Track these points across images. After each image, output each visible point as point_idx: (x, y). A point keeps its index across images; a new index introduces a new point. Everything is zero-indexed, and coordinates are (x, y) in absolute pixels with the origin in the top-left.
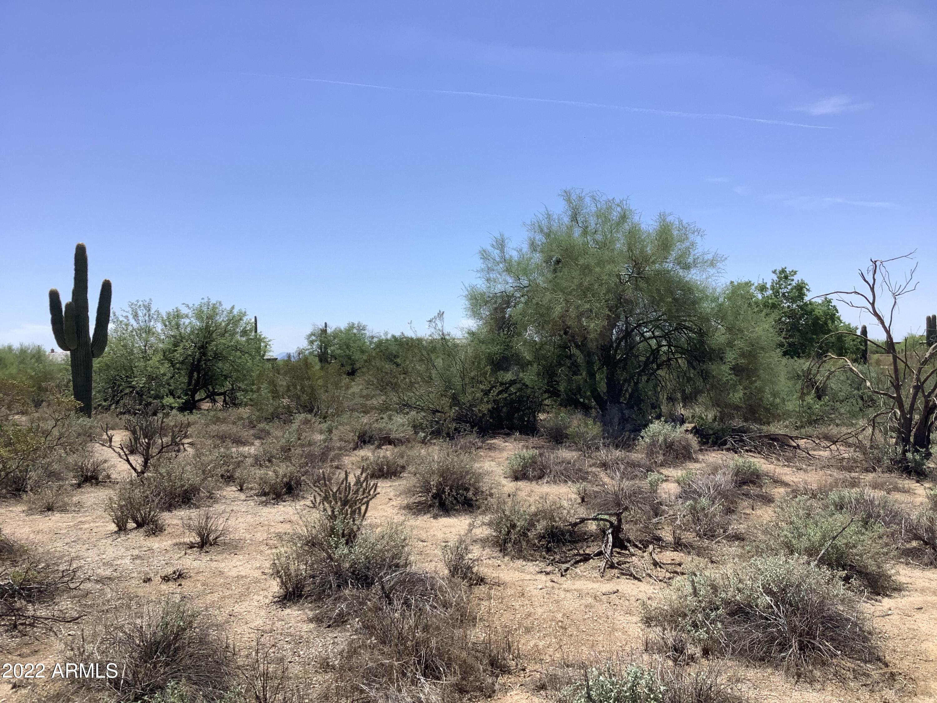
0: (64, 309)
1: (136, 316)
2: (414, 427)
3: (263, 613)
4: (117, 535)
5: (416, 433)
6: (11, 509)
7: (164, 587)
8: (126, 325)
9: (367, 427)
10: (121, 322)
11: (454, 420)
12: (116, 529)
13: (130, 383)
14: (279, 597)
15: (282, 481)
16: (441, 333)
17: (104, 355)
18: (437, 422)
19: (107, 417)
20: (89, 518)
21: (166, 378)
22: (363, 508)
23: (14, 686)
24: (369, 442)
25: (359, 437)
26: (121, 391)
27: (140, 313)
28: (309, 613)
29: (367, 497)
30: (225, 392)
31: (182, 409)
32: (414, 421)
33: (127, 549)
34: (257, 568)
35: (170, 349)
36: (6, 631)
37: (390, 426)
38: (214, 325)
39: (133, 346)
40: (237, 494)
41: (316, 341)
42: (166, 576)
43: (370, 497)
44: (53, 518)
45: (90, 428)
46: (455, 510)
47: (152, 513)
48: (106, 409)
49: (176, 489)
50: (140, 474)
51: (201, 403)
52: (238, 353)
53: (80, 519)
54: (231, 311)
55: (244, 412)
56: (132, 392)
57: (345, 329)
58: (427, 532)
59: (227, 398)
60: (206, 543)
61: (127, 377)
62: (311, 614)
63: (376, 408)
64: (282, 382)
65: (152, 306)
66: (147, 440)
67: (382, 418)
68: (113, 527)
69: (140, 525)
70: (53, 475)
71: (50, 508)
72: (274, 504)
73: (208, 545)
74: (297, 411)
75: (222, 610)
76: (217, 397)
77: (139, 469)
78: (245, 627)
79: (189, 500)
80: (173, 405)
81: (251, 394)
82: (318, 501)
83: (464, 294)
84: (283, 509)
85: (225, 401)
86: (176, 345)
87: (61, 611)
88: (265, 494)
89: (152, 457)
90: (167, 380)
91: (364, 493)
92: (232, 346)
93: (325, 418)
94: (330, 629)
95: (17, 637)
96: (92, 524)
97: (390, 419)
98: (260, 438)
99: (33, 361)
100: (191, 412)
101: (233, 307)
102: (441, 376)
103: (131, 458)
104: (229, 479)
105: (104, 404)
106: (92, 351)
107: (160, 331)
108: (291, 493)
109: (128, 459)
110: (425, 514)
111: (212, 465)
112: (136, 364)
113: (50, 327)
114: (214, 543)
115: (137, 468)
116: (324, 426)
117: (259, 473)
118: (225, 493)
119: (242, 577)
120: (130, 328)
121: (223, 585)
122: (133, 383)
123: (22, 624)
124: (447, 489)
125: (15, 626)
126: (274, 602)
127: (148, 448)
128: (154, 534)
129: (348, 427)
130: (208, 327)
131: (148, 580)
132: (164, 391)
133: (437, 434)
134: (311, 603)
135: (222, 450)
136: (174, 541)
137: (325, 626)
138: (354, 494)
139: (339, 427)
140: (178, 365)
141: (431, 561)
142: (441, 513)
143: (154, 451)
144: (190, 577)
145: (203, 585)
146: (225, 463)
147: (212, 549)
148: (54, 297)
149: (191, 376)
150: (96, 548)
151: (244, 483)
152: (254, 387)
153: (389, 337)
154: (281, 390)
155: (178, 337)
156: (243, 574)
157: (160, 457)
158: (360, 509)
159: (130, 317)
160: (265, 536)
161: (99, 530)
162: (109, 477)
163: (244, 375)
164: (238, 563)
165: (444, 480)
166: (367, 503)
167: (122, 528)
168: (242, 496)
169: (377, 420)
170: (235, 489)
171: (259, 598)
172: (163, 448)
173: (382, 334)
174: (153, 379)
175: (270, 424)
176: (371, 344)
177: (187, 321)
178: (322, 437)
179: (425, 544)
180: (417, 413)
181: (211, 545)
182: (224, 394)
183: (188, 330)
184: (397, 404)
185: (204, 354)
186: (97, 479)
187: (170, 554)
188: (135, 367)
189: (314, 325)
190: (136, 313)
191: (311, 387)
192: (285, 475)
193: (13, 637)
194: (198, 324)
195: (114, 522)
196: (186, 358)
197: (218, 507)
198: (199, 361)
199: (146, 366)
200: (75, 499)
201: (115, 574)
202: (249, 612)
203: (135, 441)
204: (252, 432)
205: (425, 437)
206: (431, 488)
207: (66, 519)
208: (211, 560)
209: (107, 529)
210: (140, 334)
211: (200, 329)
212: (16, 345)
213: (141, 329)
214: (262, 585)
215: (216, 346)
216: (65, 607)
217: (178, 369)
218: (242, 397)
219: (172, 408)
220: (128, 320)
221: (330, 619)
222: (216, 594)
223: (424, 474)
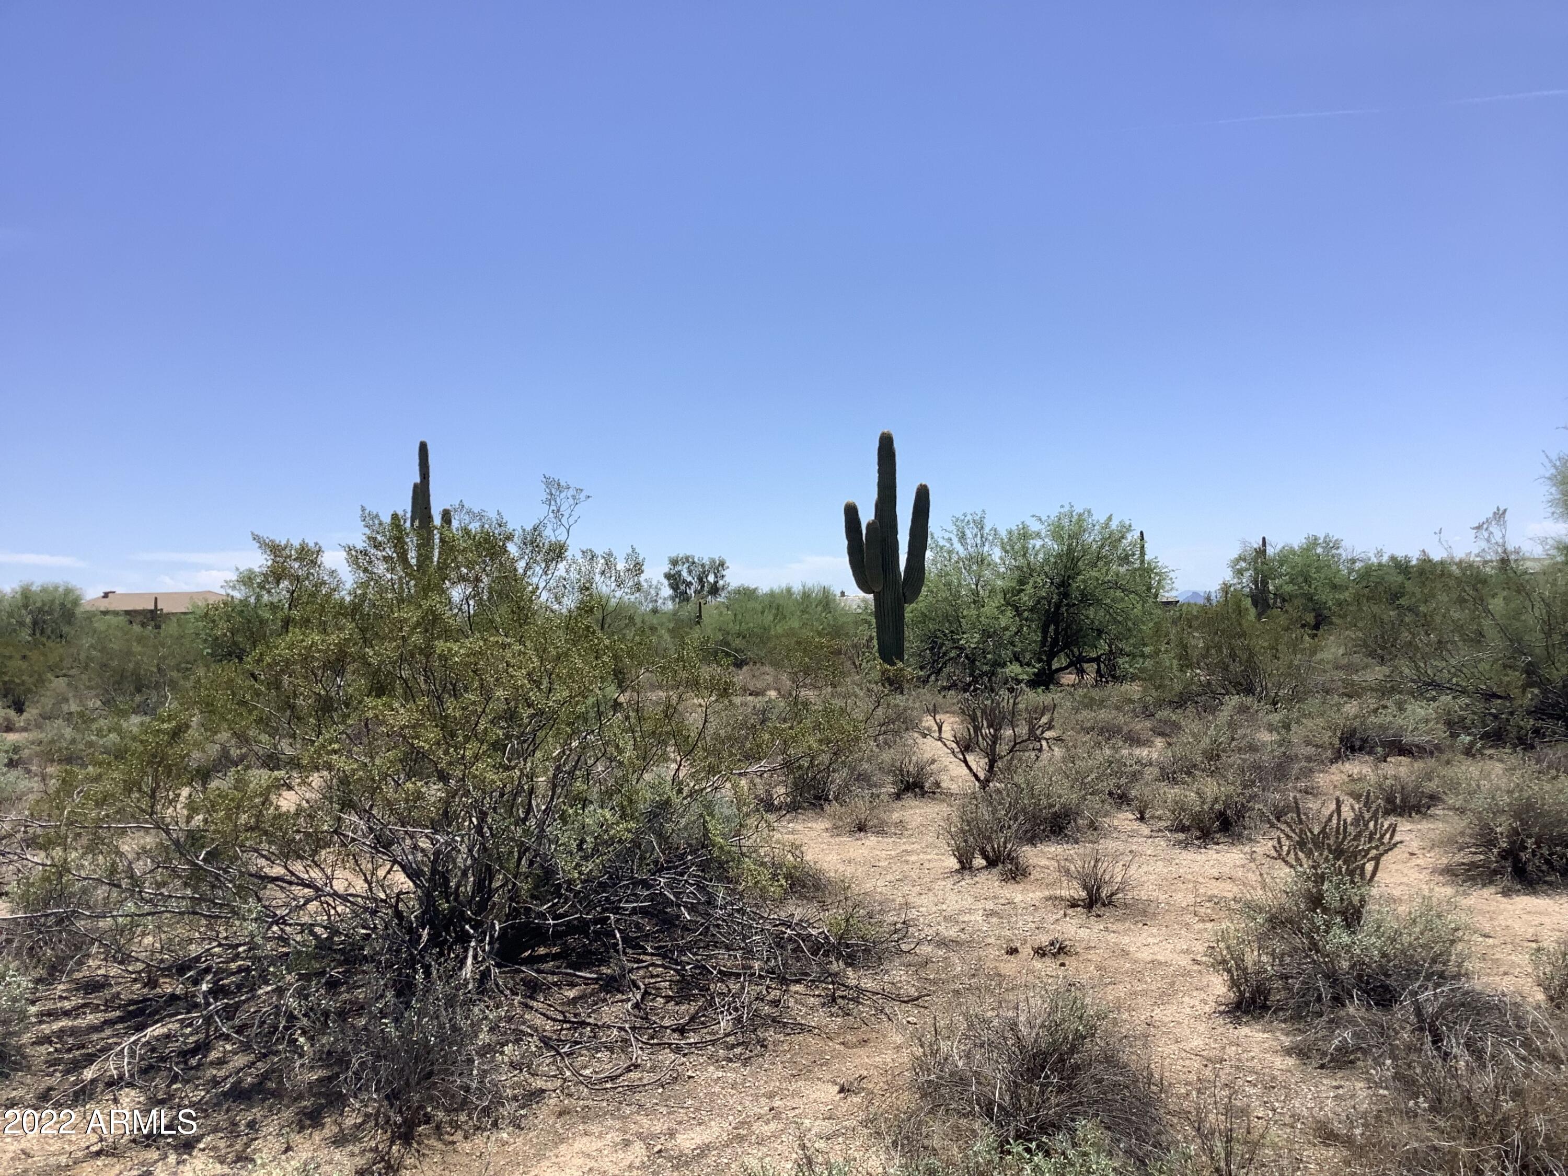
0: (864, 532)
1: (962, 537)
2: (1449, 724)
3: (1202, 1027)
4: (959, 876)
5: (1454, 736)
6: (810, 825)
7: (1038, 964)
8: (950, 552)
9: (1356, 724)
10: (942, 548)
11: (1530, 713)
12: (958, 866)
13: (955, 641)
14: (1227, 1005)
15: (1211, 809)
16: (1500, 550)
17: (920, 598)
18: (1496, 717)
19: (927, 695)
20: (916, 846)
21: (1008, 633)
22: (1369, 867)
23: (842, 1090)
24: (1361, 749)
25: (1341, 740)
26: (945, 654)
27: (969, 534)
28: (1283, 1038)
29: (1377, 848)
30: (1099, 657)
31: (1034, 684)
32: (1449, 713)
33: (977, 899)
34: (1182, 952)
35: (1014, 588)
36: (823, 1005)
37: (1400, 721)
38: (1079, 548)
39: (960, 584)
40: (1136, 825)
41: (1248, 570)
42: (1040, 948)
43: (1382, 848)
44: (867, 843)
45: (905, 710)
46: (1545, 882)
47: (1009, 846)
48: (923, 681)
49: (1041, 810)
50: (984, 784)
51: (1061, 674)
52: (1119, 593)
53: (904, 847)
54: (1107, 525)
55: (1134, 689)
56: (959, 656)
57: (1301, 548)
58: (1491, 919)
59: (1102, 665)
60: (1096, 902)
61: (952, 632)
62: (1287, 1041)
63: (1372, 689)
64: (1198, 641)
65: (986, 521)
66: (992, 731)
67: (1385, 707)
68: (953, 863)
69: (992, 863)
70: (863, 778)
71: (861, 828)
72: (1200, 847)
73: (1099, 905)
74: (1223, 691)
75: (1134, 1013)
76: (1085, 665)
77: (982, 776)
78: (1173, 1047)
79: (1061, 829)
80: (1020, 677)
81: (1141, 660)
82: (1285, 848)
83: (1547, 475)
84: (1215, 856)
85: (1098, 671)
86: (1022, 582)
87: (893, 984)
88: (1183, 829)
89: (1001, 758)
90: (1011, 637)
91: (1371, 839)
92: (1109, 581)
93: (1275, 703)
94: (1323, 1071)
95: (838, 1016)
96: (921, 856)
97: (1401, 709)
98: (1162, 734)
99: (819, 608)
100: (1047, 688)
101: (1110, 518)
102: (1503, 630)
103: (970, 758)
104: (1122, 799)
105: (921, 673)
106: (904, 594)
107: (998, 561)
108: (1228, 830)
109: (965, 758)
110: (1484, 885)
111: (1093, 776)
112: (965, 613)
113: (846, 559)
114: (1109, 903)
115: (979, 774)
116: (1275, 718)
117: (1173, 792)
118: (1116, 823)
119: (1161, 963)
120: (955, 558)
121: (1131, 973)
122: (962, 642)
123: (843, 997)
124: (1530, 842)
125: (834, 1000)
126: (1221, 1013)
127: (994, 743)
128: (1014, 878)
129: (1321, 722)
130: (1070, 550)
131: (1013, 951)
132: (1006, 654)
133: (1496, 738)
134: (1285, 1021)
135: (1108, 752)
136: (1047, 893)
137: (1315, 1065)
138: (1354, 840)
139: (1304, 721)
140: (1026, 614)
141: (1506, 974)
142: (1519, 887)
143: (1002, 749)
144: (1076, 954)
145: (1099, 968)
146: (1114, 774)
147: (1107, 912)
148: (851, 513)
149: (1045, 632)
150: (931, 894)
151: (1146, 807)
152: (1147, 650)
153: (1385, 559)
154: (1195, 655)
155: (1025, 569)
156: (1160, 958)
157: (1012, 758)
158: (1362, 868)
159: (955, 540)
160: (1191, 899)
161: (931, 865)
162: (937, 784)
163: (1129, 630)
164: (1150, 940)
165: (1522, 825)
166: (1377, 859)
167: (965, 866)
168: (1145, 830)
169: (1375, 711)
170: (1131, 817)
171: (1192, 1002)
172: (1016, 744)
173: (1371, 555)
174: (989, 637)
175: (1178, 711)
176: (1349, 573)
177: (1038, 543)
178: (1275, 737)
179: (1491, 941)
180: (1454, 698)
181: (1104, 905)
182: (1097, 660)
183: (1041, 556)
184: (1413, 681)
185: (1066, 595)
186: (922, 788)
187: (1041, 913)
188: (964, 617)
189: (1244, 543)
190: (963, 533)
191: (1248, 649)
192: (1216, 800)
193: (832, 1015)
194: (1056, 546)
195: (955, 855)
196: (1038, 602)
197: (1108, 845)
198: (1058, 606)
199: (978, 616)
200: (896, 816)
201: (963, 936)
202: (1178, 1023)
203: (976, 732)
204: (1148, 724)
205: (1472, 744)
206: (1496, 839)
207: (885, 846)
208: (1107, 929)
209: (944, 864)
210: (970, 566)
211: (1059, 556)
212: (797, 588)
213: (970, 558)
214: (1195, 980)
215: (1084, 581)
216: (898, 978)
217: (1026, 620)
218: (1127, 666)
219: (1019, 682)
220: (952, 545)
221: (1324, 1054)
222: (1121, 987)
223: (1480, 813)
